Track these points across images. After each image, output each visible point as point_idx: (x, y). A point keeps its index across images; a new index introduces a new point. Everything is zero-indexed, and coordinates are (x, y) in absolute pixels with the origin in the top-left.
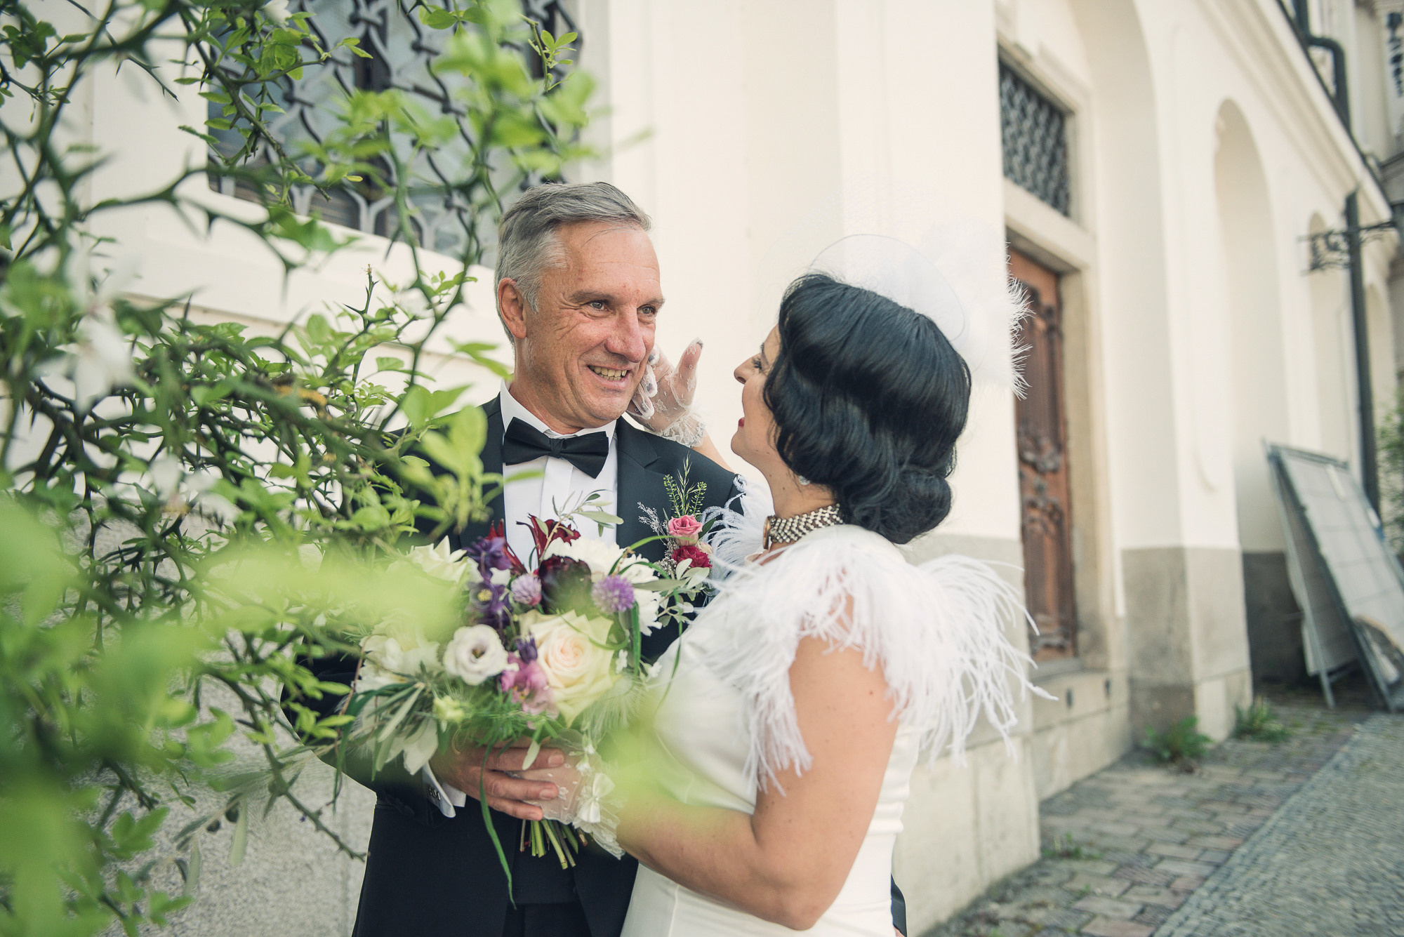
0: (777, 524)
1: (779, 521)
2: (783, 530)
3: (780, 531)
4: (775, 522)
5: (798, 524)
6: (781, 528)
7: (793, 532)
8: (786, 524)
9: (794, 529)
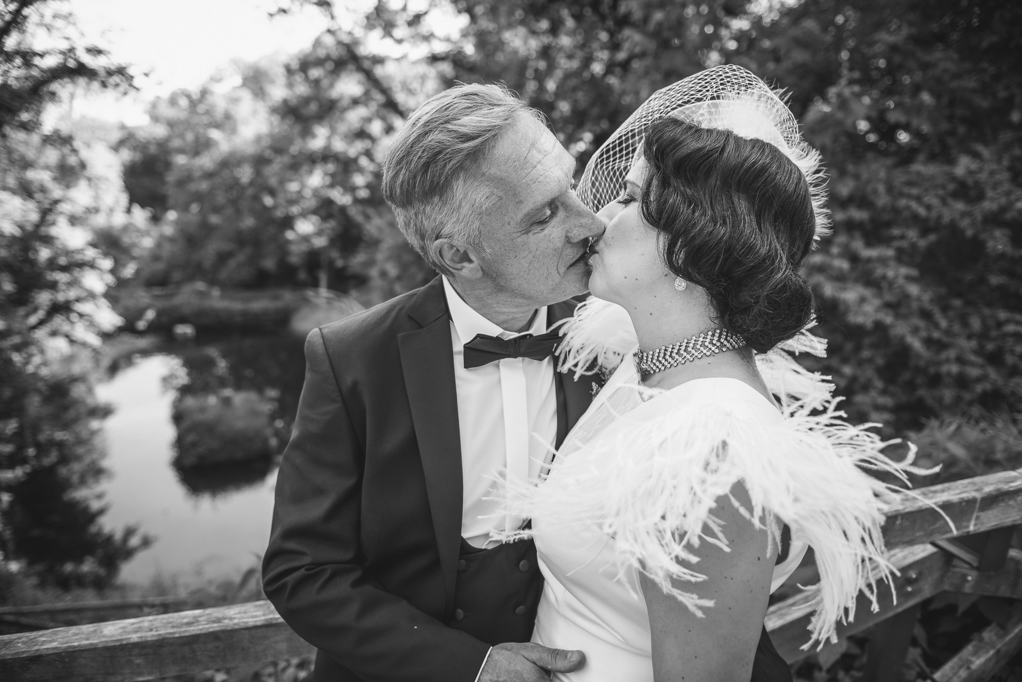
0: (645, 358)
1: (645, 355)
2: (652, 361)
3: (649, 363)
4: (642, 356)
5: (665, 354)
6: (650, 359)
7: (660, 362)
8: (653, 355)
9: (660, 359)
